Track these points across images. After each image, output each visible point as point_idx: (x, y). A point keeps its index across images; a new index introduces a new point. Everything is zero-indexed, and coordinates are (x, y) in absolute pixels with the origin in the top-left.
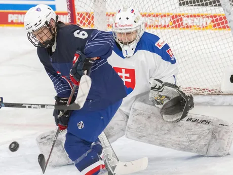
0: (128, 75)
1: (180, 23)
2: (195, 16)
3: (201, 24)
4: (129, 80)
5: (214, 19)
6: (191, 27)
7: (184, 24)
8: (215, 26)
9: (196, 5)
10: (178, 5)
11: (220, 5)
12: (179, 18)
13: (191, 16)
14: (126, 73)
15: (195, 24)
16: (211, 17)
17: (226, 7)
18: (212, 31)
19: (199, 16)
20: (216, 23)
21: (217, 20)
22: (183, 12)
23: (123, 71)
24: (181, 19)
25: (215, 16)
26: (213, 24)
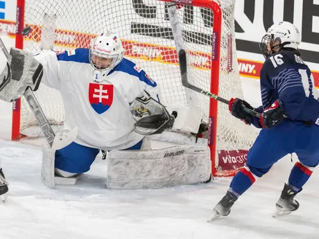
0: (106, 91)
1: (129, 50)
2: (145, 46)
3: (150, 55)
4: (107, 97)
5: (164, 51)
6: (139, 56)
7: (133, 52)
8: (164, 58)
9: (147, 35)
10: (129, 31)
11: (172, 38)
12: (128, 45)
13: (141, 45)
14: (103, 89)
15: (144, 54)
16: (162, 48)
17: (179, 41)
18: (161, 64)
19: (149, 46)
20: (165, 55)
21: (167, 53)
22: (133, 40)
23: (101, 87)
24: (131, 47)
25: (166, 49)
26: (162, 56)
